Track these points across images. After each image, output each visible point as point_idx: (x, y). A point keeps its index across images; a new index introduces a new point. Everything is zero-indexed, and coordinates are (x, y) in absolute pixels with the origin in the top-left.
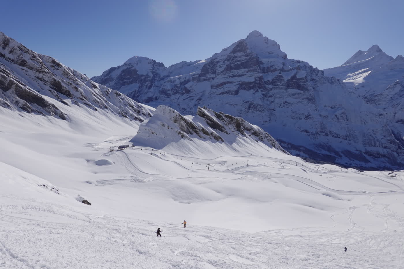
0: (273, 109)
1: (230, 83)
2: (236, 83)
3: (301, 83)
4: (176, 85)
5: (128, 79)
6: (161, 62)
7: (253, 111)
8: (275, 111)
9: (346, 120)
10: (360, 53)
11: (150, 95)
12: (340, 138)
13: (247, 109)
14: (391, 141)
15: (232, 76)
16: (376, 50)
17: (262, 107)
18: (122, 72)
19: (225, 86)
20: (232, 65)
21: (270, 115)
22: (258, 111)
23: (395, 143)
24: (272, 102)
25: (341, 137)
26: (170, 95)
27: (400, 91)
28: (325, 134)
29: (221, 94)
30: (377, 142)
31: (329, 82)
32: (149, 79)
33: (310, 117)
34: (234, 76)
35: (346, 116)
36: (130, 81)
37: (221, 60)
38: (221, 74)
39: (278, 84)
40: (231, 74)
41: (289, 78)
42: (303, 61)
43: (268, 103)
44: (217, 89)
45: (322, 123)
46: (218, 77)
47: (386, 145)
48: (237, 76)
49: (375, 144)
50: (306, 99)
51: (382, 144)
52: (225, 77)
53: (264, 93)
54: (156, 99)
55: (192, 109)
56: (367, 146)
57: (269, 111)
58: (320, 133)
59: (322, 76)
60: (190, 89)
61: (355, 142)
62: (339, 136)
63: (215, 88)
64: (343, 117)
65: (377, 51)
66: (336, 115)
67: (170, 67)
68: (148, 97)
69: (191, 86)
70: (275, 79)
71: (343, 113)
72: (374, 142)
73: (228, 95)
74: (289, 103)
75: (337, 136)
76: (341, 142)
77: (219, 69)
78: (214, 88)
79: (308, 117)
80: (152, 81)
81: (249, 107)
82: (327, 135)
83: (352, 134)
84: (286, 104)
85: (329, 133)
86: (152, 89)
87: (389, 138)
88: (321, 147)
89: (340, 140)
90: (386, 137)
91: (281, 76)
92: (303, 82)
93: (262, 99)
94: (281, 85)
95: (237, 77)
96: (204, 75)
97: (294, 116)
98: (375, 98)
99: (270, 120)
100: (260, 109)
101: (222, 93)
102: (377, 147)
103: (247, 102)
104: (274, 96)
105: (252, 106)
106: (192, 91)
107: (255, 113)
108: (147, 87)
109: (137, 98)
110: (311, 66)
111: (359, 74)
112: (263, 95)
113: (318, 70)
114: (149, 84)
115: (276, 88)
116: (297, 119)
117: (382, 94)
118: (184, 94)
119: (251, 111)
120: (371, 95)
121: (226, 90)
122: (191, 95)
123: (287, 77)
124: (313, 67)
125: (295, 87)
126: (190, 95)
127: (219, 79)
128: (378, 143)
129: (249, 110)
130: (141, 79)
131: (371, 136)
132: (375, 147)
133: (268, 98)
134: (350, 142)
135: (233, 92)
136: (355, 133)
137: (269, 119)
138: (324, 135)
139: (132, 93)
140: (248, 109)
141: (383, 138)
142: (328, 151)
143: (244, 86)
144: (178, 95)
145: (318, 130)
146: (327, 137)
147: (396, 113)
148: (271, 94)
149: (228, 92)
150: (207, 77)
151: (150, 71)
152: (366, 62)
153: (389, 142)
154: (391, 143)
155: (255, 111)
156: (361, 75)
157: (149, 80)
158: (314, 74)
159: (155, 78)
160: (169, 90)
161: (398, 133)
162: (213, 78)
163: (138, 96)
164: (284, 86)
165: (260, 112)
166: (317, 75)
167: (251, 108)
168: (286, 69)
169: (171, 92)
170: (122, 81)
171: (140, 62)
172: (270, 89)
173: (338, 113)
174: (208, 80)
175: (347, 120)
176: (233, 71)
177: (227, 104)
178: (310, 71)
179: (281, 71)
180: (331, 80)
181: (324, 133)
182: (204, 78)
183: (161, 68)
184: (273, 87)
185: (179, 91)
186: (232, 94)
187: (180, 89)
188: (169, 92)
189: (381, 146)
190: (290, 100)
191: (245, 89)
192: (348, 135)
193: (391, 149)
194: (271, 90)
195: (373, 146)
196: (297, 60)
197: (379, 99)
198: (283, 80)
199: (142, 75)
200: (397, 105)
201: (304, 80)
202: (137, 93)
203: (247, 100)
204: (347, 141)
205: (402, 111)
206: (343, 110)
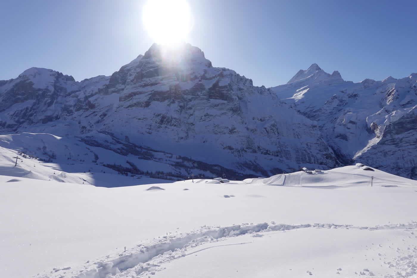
0: (192, 123)
1: (141, 93)
2: (147, 94)
3: (224, 92)
4: (79, 99)
5: (23, 94)
6: (69, 75)
7: (166, 126)
8: (194, 125)
9: (276, 133)
10: (301, 72)
11: (49, 113)
12: (269, 154)
13: (158, 123)
14: (327, 156)
15: (143, 85)
16: (316, 67)
17: (178, 120)
18: (14, 86)
19: (134, 97)
20: (144, 72)
21: (187, 130)
22: (172, 125)
23: (331, 158)
24: (192, 115)
25: (271, 154)
26: (73, 113)
27: (337, 105)
28: (253, 151)
29: (128, 107)
30: (311, 158)
31: (258, 92)
32: (49, 93)
33: (234, 131)
34: (146, 85)
35: (277, 129)
36: (24, 96)
37: (132, 68)
38: (131, 83)
39: (199, 93)
40: (142, 83)
41: (211, 86)
42: (228, 69)
43: (187, 116)
44: (125, 101)
45: (249, 138)
46: (127, 87)
47: (321, 161)
48: (149, 85)
49: (310, 160)
50: (230, 110)
51: (318, 160)
52: (136, 86)
53: (182, 104)
54: (57, 118)
55: (92, 127)
56: (301, 162)
57: (186, 126)
58: (247, 150)
59: (250, 85)
60: (94, 103)
61: (287, 158)
62: (269, 152)
63: (124, 101)
64: (273, 130)
65: (317, 69)
66: (265, 128)
67: (82, 81)
68: (46, 116)
69: (96, 100)
70: (194, 87)
71: (273, 125)
72: (309, 157)
73: (137, 108)
74: (211, 115)
75: (267, 153)
76: (271, 159)
77: (129, 78)
78: (122, 100)
79: (232, 131)
80: (54, 97)
81: (160, 121)
82: (255, 152)
83: (284, 150)
84: (208, 116)
85: (257, 149)
86: (53, 107)
87: (325, 153)
88: (245, 167)
89: (270, 157)
90: (321, 152)
91: (201, 85)
92: (227, 91)
93: (178, 112)
94: (201, 94)
95: (149, 87)
96: (113, 86)
97: (216, 131)
98: (315, 114)
99: (187, 137)
100: (175, 124)
101: (130, 106)
102: (313, 163)
103: (159, 115)
104: (193, 108)
105: (165, 119)
106: (96, 105)
107: (169, 128)
108: (45, 104)
109: (30, 118)
110: (238, 75)
111: (299, 91)
112: (181, 107)
113: (246, 78)
114: (49, 101)
115: (196, 98)
116: (220, 134)
117: (321, 109)
118: (87, 109)
119: (163, 126)
120: (311, 110)
121: (135, 101)
122: (95, 111)
123: (208, 85)
124: (241, 76)
125: (218, 97)
126: (93, 110)
127: (128, 90)
128: (313, 159)
129: (162, 124)
130: (37, 94)
131: (304, 150)
132: (310, 163)
133: (187, 110)
134: (281, 159)
135: (143, 103)
136: (287, 148)
137: (185, 135)
138: (251, 152)
139: (22, 111)
140: (160, 124)
141: (318, 153)
142: (254, 170)
143: (157, 97)
144: (81, 112)
145: (245, 146)
146: (255, 154)
147: (334, 128)
148: (190, 106)
149: (137, 104)
150: (116, 89)
151: (51, 85)
152: (306, 80)
153: (325, 157)
154: (327, 158)
155: (168, 126)
156: (301, 92)
157: (49, 95)
158: (242, 83)
159: (59, 94)
160: (71, 106)
161: (338, 149)
162: (123, 89)
163: (31, 115)
164: (205, 95)
165: (175, 127)
166: (244, 84)
167: (164, 122)
168: (208, 76)
169: (74, 109)
170: (15, 97)
171: (40, 74)
172: (189, 99)
173: (267, 125)
174: (118, 92)
175: (278, 133)
176: (145, 79)
177: (134, 118)
178: (236, 79)
179: (202, 79)
180: (261, 89)
181: (251, 149)
182: (112, 89)
183: (69, 82)
184: (192, 98)
185: (83, 106)
186: (141, 106)
187: (83, 105)
188: (72, 108)
189: (316, 162)
190: (212, 112)
191: (158, 100)
192: (280, 151)
193: (328, 165)
194: (191, 101)
195: (308, 162)
196: (222, 68)
197: (318, 114)
198: (204, 89)
199: (39, 90)
200: (336, 120)
201: (227, 88)
202: (31, 111)
203: (159, 113)
204: (278, 158)
205: (340, 125)
206: (273, 122)
